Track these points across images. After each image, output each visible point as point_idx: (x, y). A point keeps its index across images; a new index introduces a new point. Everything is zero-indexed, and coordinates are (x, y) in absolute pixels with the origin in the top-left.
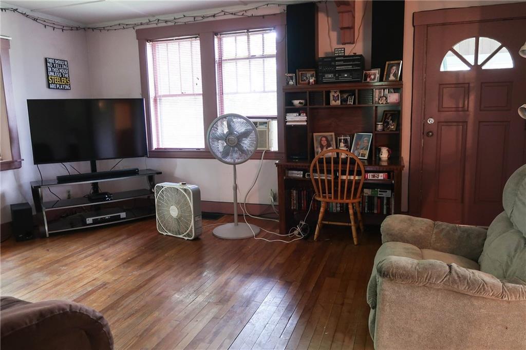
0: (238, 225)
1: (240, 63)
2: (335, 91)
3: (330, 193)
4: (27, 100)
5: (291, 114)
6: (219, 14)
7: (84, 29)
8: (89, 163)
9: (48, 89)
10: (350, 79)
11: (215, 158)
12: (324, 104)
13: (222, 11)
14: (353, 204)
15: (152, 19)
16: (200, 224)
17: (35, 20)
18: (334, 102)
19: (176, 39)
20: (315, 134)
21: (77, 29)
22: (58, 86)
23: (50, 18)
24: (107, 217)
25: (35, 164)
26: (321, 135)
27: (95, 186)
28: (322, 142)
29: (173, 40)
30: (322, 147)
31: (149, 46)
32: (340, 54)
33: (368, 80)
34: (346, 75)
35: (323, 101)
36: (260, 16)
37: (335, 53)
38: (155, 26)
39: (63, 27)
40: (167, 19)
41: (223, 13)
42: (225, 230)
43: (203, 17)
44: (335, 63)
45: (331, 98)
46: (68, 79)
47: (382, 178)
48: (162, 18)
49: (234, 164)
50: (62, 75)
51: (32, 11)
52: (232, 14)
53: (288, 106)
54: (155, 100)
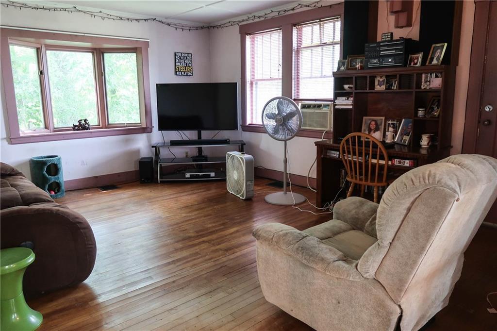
0: (286, 193)
1: (315, 49)
2: (381, 76)
3: (361, 174)
4: (157, 84)
5: (341, 98)
6: (297, 7)
7: (208, 27)
8: (196, 132)
9: (175, 76)
10: (393, 64)
11: (266, 133)
12: (368, 89)
13: (299, 5)
14: (378, 187)
15: (250, 16)
16: (252, 187)
17: (169, 25)
18: (378, 86)
19: (266, 32)
20: (365, 118)
21: (202, 28)
22: (183, 73)
23: (180, 22)
24: (200, 174)
25: (159, 130)
26: (370, 119)
27: (200, 150)
28: (371, 126)
29: (264, 32)
30: (370, 130)
31: (248, 39)
32: (387, 39)
33: (412, 64)
34: (390, 60)
35: (366, 86)
36: (328, 6)
37: (382, 38)
38: (251, 21)
39: (190, 28)
40: (260, 15)
41: (300, 6)
42: (276, 197)
43: (285, 11)
44: (380, 48)
45: (377, 83)
46: (191, 68)
47: (408, 165)
48: (257, 14)
49: (285, 141)
50: (187, 64)
51: (166, 18)
52: (306, 6)
53: (337, 90)
54: (252, 84)
